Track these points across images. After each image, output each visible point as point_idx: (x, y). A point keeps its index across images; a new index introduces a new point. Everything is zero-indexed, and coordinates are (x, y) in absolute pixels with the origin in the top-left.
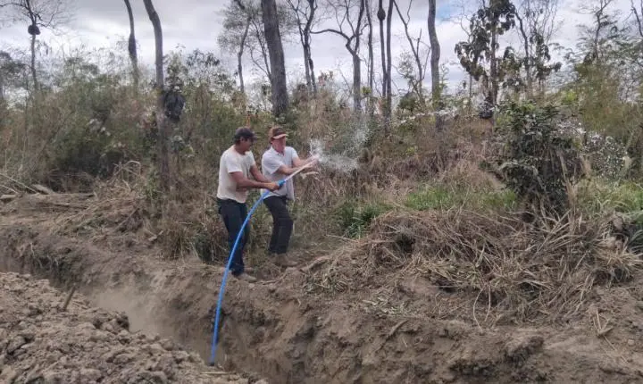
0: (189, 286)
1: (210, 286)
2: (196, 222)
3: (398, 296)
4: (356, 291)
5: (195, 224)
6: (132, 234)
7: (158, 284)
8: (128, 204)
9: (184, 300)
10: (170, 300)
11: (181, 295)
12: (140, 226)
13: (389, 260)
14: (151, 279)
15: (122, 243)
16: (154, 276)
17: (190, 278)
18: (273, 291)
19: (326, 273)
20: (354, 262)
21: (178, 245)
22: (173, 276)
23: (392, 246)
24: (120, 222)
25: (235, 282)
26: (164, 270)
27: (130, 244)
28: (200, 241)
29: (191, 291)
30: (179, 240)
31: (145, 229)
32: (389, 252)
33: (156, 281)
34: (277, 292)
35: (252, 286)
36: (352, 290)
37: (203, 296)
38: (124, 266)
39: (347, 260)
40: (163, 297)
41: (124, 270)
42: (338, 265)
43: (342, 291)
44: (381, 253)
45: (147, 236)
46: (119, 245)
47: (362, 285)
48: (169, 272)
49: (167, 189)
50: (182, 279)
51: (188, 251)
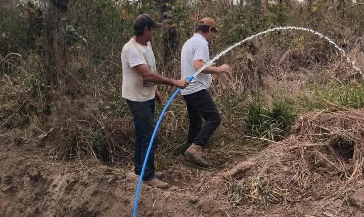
0: (95, 193)
1: (118, 193)
2: (91, 120)
3: (351, 211)
4: (294, 203)
5: (89, 121)
6: (19, 131)
7: (57, 189)
8: (12, 98)
9: (90, 210)
10: (75, 208)
11: (86, 203)
12: (27, 122)
13: (322, 165)
14: (50, 183)
15: (10, 141)
16: (52, 180)
17: (96, 184)
18: (196, 202)
19: (255, 181)
20: (285, 169)
21: (74, 145)
22: (75, 182)
23: (326, 150)
24: (5, 117)
25: (148, 190)
26: (63, 174)
27: (19, 143)
28: (97, 140)
29: (97, 199)
30: (75, 139)
31: (33, 126)
32: (323, 156)
33: (55, 186)
34: (200, 203)
35: (167, 194)
36: (288, 202)
37: (111, 204)
38: (17, 168)
39: (277, 166)
40: (65, 205)
41: (18, 172)
42: (268, 172)
43: (276, 203)
44: (313, 157)
45: (36, 133)
46: (7, 143)
47: (300, 197)
48: (70, 177)
49: (56, 83)
50: (86, 185)
51: (85, 151)
